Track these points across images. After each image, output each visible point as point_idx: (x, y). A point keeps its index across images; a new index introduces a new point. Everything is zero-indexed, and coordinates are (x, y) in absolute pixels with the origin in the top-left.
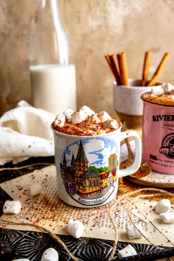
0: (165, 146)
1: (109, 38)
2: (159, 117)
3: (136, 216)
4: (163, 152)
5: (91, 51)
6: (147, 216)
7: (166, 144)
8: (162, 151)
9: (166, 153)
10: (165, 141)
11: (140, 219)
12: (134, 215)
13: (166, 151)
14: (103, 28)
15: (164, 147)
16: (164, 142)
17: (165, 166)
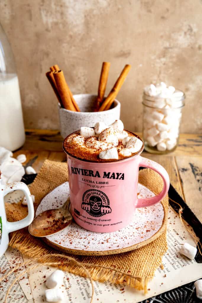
0: (86, 202)
1: (68, 38)
2: (76, 170)
3: (22, 290)
4: (85, 209)
5: (47, 54)
6: (33, 290)
7: (87, 201)
8: (83, 207)
9: (88, 210)
10: (85, 197)
11: (24, 294)
12: (21, 287)
13: (88, 208)
14: (61, 26)
15: (86, 204)
16: (85, 199)
17: (89, 223)
